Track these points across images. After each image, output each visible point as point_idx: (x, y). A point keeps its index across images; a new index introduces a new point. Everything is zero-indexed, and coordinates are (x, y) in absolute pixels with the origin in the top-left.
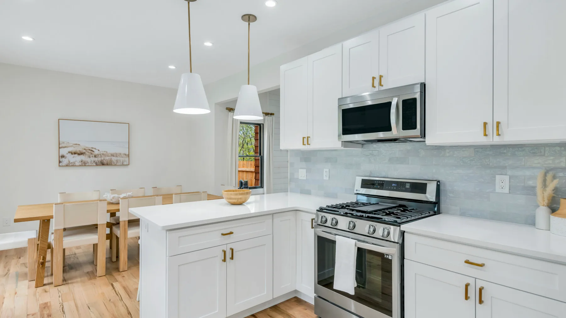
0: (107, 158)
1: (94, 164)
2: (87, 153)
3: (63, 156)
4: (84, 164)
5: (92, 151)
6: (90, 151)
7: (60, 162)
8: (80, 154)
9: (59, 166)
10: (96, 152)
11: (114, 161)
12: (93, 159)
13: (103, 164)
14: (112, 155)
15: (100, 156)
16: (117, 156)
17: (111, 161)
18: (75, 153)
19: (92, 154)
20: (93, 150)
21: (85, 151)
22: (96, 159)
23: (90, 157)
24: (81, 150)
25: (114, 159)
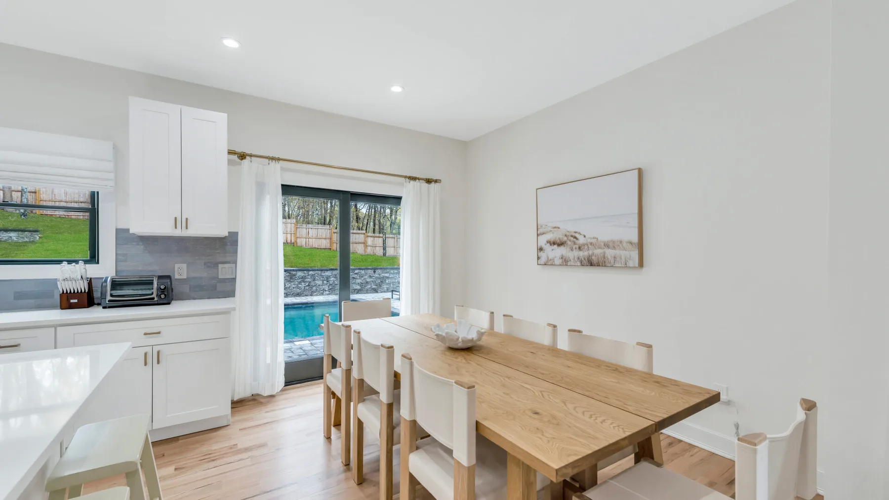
0: (598, 251)
1: (579, 264)
2: (569, 243)
3: (541, 249)
4: (565, 262)
5: (575, 238)
6: (572, 239)
7: (538, 258)
8: (561, 244)
9: (538, 264)
10: (582, 240)
11: (609, 257)
12: (577, 253)
13: (591, 264)
14: (607, 245)
15: (586, 247)
16: (614, 248)
17: (604, 258)
18: (554, 244)
19: (575, 243)
20: (577, 235)
21: (565, 239)
22: (581, 254)
23: (572, 250)
24: (561, 237)
25: (610, 253)
